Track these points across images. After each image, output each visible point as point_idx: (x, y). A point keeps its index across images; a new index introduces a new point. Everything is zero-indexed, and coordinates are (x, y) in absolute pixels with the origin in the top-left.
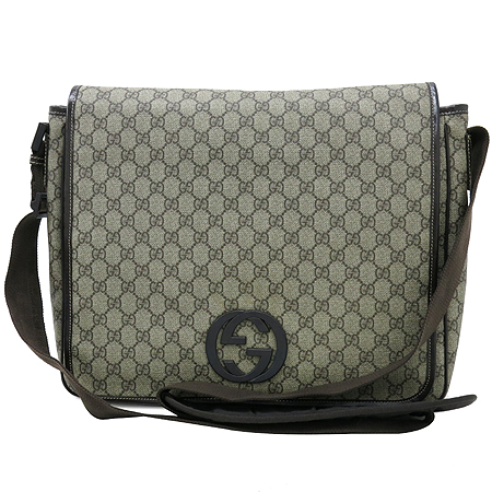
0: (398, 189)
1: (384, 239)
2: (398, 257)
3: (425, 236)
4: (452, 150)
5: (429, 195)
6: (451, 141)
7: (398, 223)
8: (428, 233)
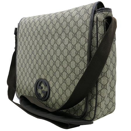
0: (78, 41)
1: (73, 59)
2: (77, 65)
3: (86, 58)
4: (98, 26)
5: (87, 43)
6: (98, 22)
7: (77, 53)
8: (87, 57)
